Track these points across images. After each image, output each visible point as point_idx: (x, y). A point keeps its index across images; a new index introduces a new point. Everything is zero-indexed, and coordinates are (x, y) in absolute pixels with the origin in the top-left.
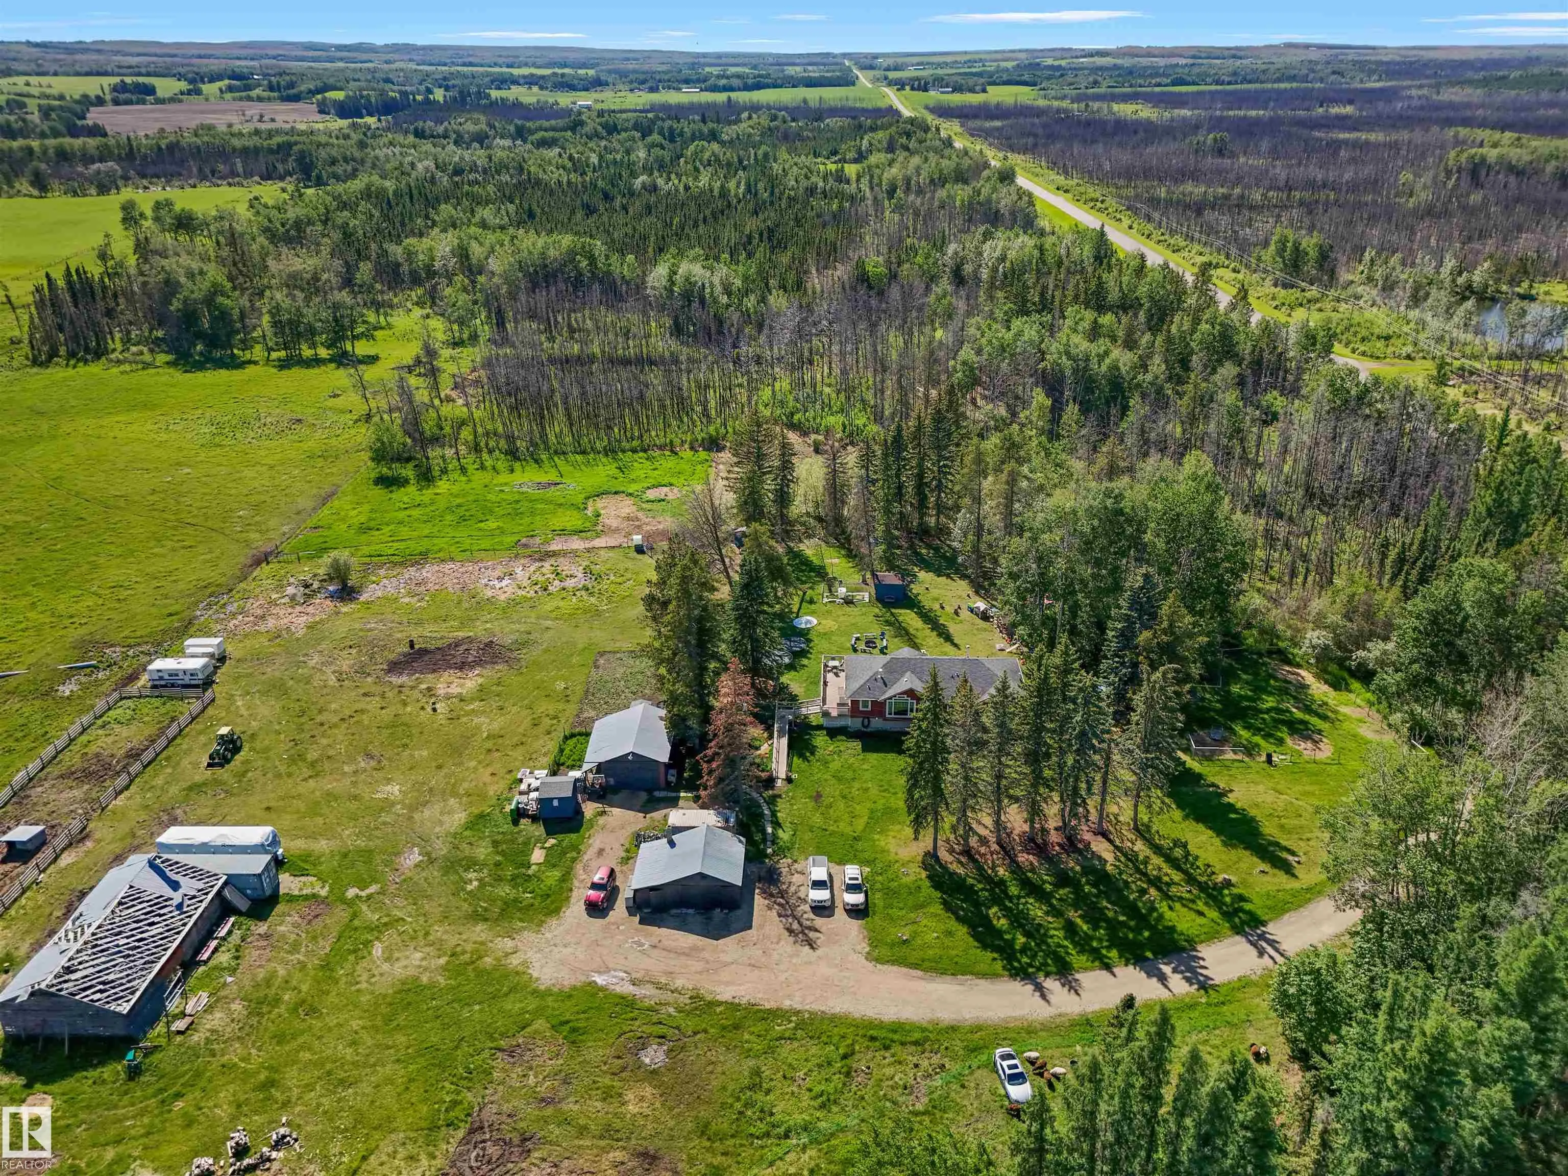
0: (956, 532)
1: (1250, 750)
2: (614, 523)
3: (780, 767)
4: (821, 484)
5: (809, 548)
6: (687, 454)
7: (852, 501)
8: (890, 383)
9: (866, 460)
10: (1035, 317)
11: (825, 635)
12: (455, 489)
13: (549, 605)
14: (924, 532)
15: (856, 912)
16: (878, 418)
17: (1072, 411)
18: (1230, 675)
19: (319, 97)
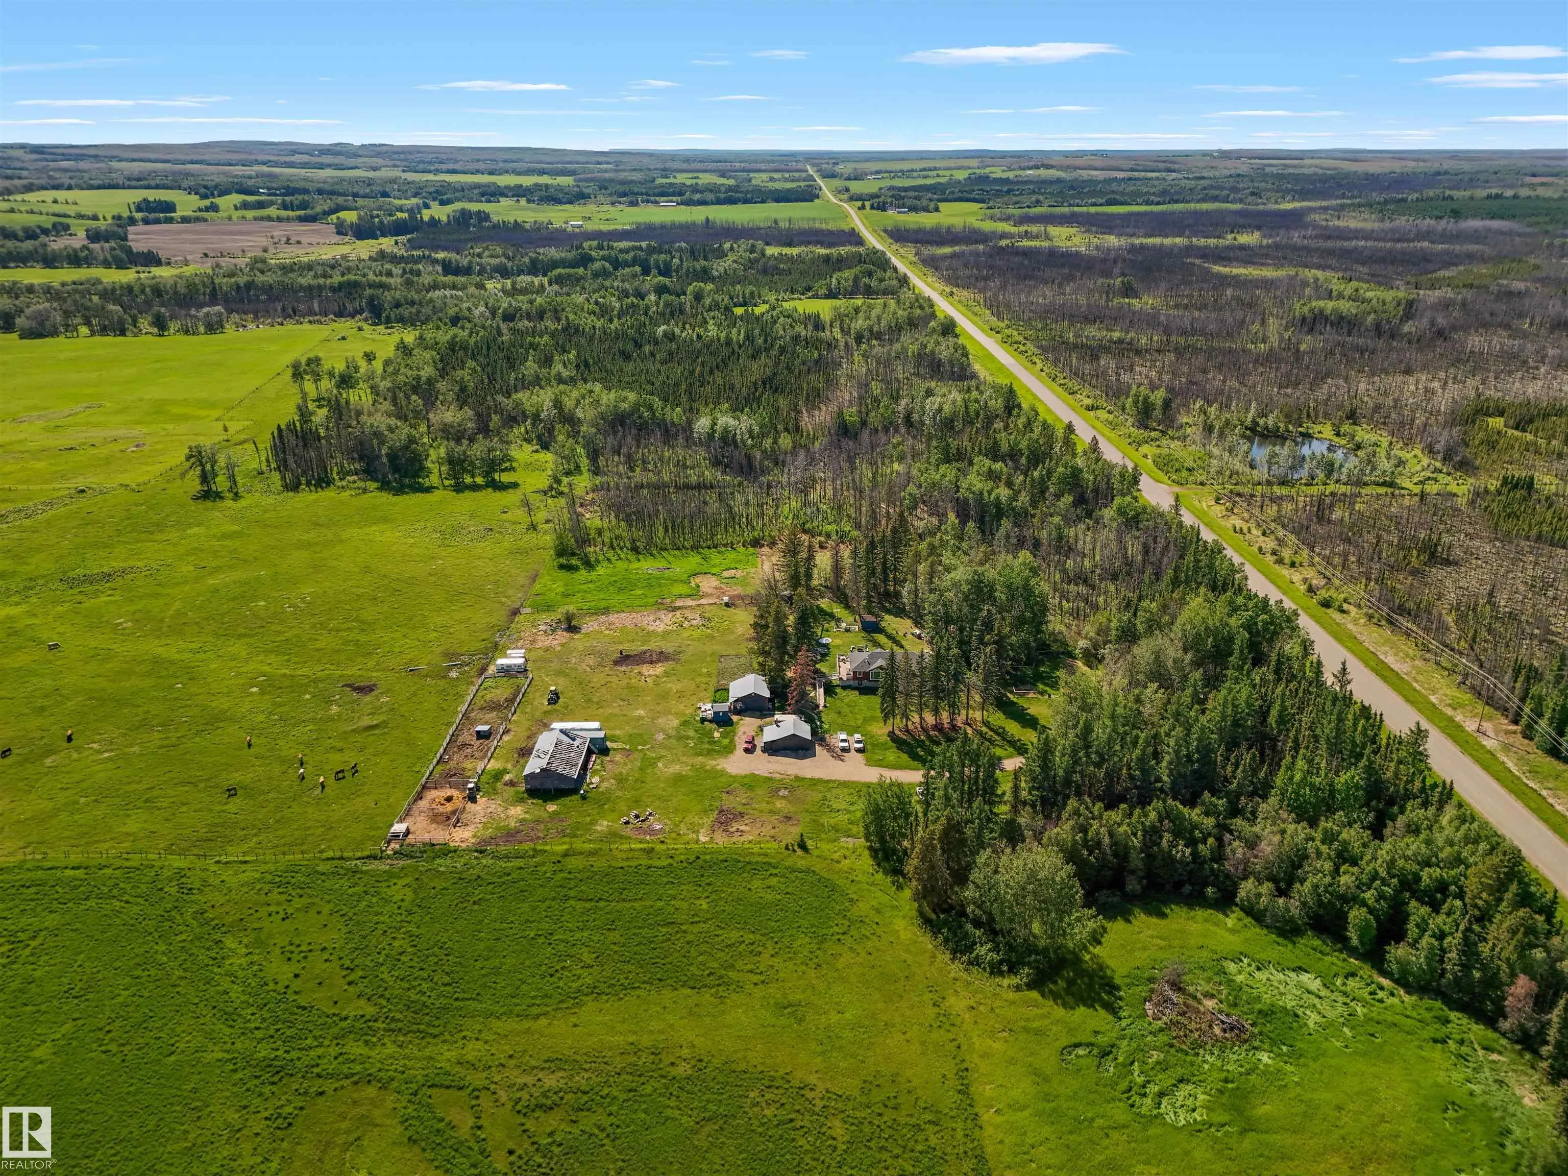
0: (904, 593)
1: (1042, 693)
2: (709, 591)
3: (821, 700)
4: (829, 569)
5: (824, 603)
6: (742, 549)
7: (846, 577)
8: (865, 504)
9: (854, 553)
10: (954, 464)
11: (838, 647)
12: (609, 571)
13: (686, 634)
14: (887, 594)
15: (859, 751)
16: (858, 526)
17: (971, 525)
18: (1041, 663)
19: (334, 217)
